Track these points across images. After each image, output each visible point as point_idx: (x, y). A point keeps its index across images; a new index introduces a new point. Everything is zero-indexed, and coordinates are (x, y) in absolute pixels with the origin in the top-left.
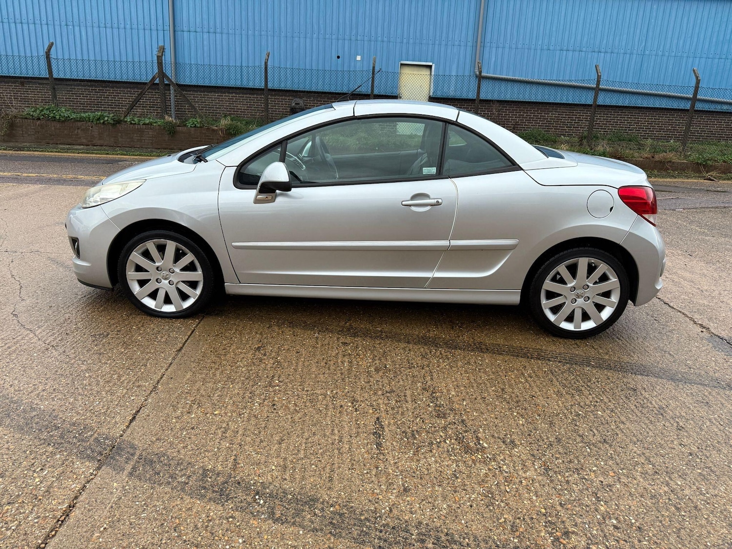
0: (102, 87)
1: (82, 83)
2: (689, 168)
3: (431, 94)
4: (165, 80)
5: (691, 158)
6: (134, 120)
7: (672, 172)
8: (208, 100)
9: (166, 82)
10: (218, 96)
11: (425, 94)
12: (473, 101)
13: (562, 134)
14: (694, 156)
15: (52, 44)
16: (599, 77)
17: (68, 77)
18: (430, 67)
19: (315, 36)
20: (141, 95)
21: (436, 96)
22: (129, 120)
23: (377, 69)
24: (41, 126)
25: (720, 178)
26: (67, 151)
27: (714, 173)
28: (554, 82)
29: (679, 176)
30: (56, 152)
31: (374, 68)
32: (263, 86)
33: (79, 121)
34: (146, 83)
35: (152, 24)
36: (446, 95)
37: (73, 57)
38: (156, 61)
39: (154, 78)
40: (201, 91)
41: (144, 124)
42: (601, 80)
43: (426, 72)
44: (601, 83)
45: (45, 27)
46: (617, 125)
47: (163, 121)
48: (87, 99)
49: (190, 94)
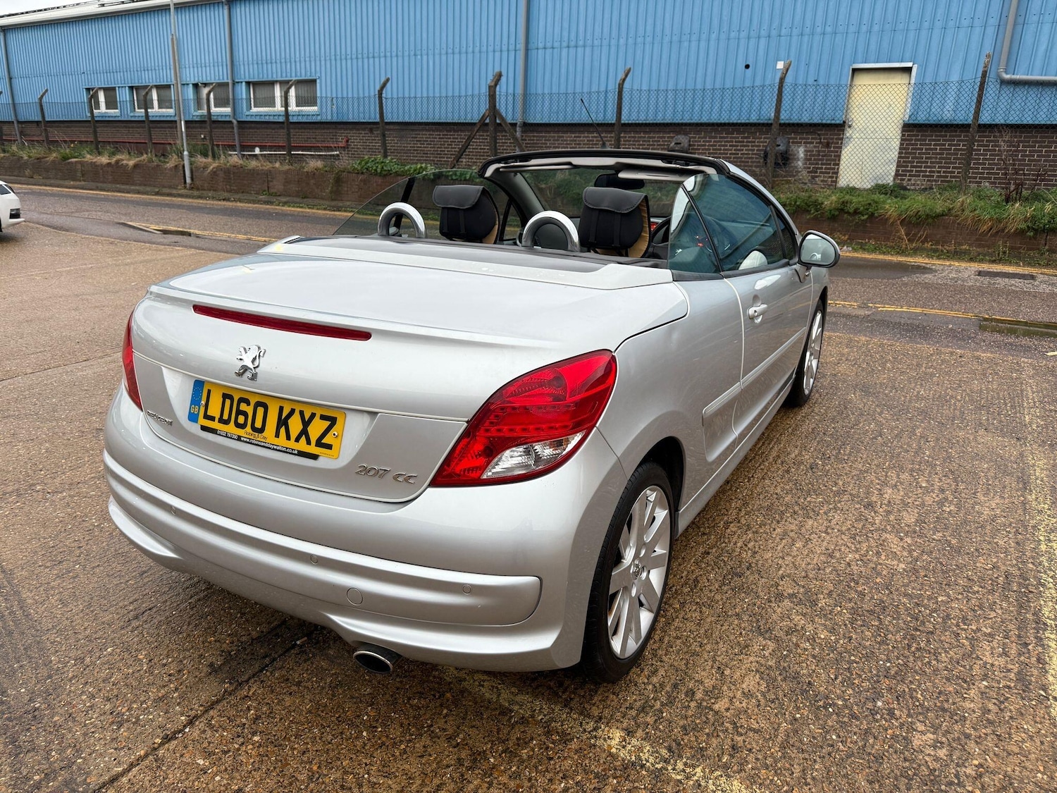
0: (447, 131)
1: (427, 127)
3: (907, 118)
4: (497, 119)
10: (575, 137)
11: (896, 120)
15: (388, 79)
17: (412, 120)
18: (908, 70)
19: (713, 36)
20: (470, 139)
21: (916, 122)
24: (365, 181)
34: (476, 123)
36: (935, 118)
37: (419, 95)
38: (487, 94)
39: (483, 118)
43: (900, 80)
45: (394, 59)
49: (541, 136)
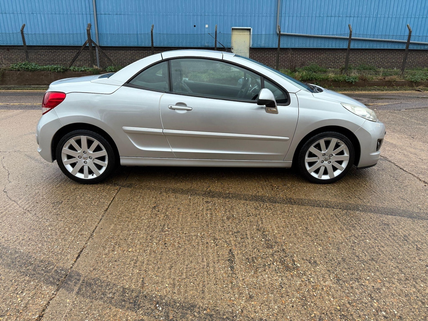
2: (405, 85)
3: (251, 46)
4: (92, 44)
5: (407, 79)
6: (75, 69)
7: (396, 87)
8: (119, 55)
9: (93, 45)
10: (124, 52)
11: (247, 46)
12: (276, 49)
13: (330, 67)
14: (409, 77)
15: (24, 25)
16: (351, 32)
17: (35, 44)
18: (250, 30)
19: (180, 14)
20: (78, 54)
21: (254, 47)
22: (72, 69)
23: (218, 32)
24: (20, 74)
25: (425, 90)
26: (37, 88)
27: (421, 87)
28: (324, 36)
29: (400, 90)
30: (30, 90)
31: (216, 31)
32: (150, 45)
33: (43, 71)
34: (81, 46)
35: (83, 11)
36: (259, 46)
38: (87, 33)
39: (85, 43)
40: (114, 50)
41: (81, 71)
42: (352, 33)
43: (247, 33)
44: (352, 35)
45: (20, 15)
46: (362, 60)
47: (92, 68)
48: (47, 57)
49: (108, 52)
